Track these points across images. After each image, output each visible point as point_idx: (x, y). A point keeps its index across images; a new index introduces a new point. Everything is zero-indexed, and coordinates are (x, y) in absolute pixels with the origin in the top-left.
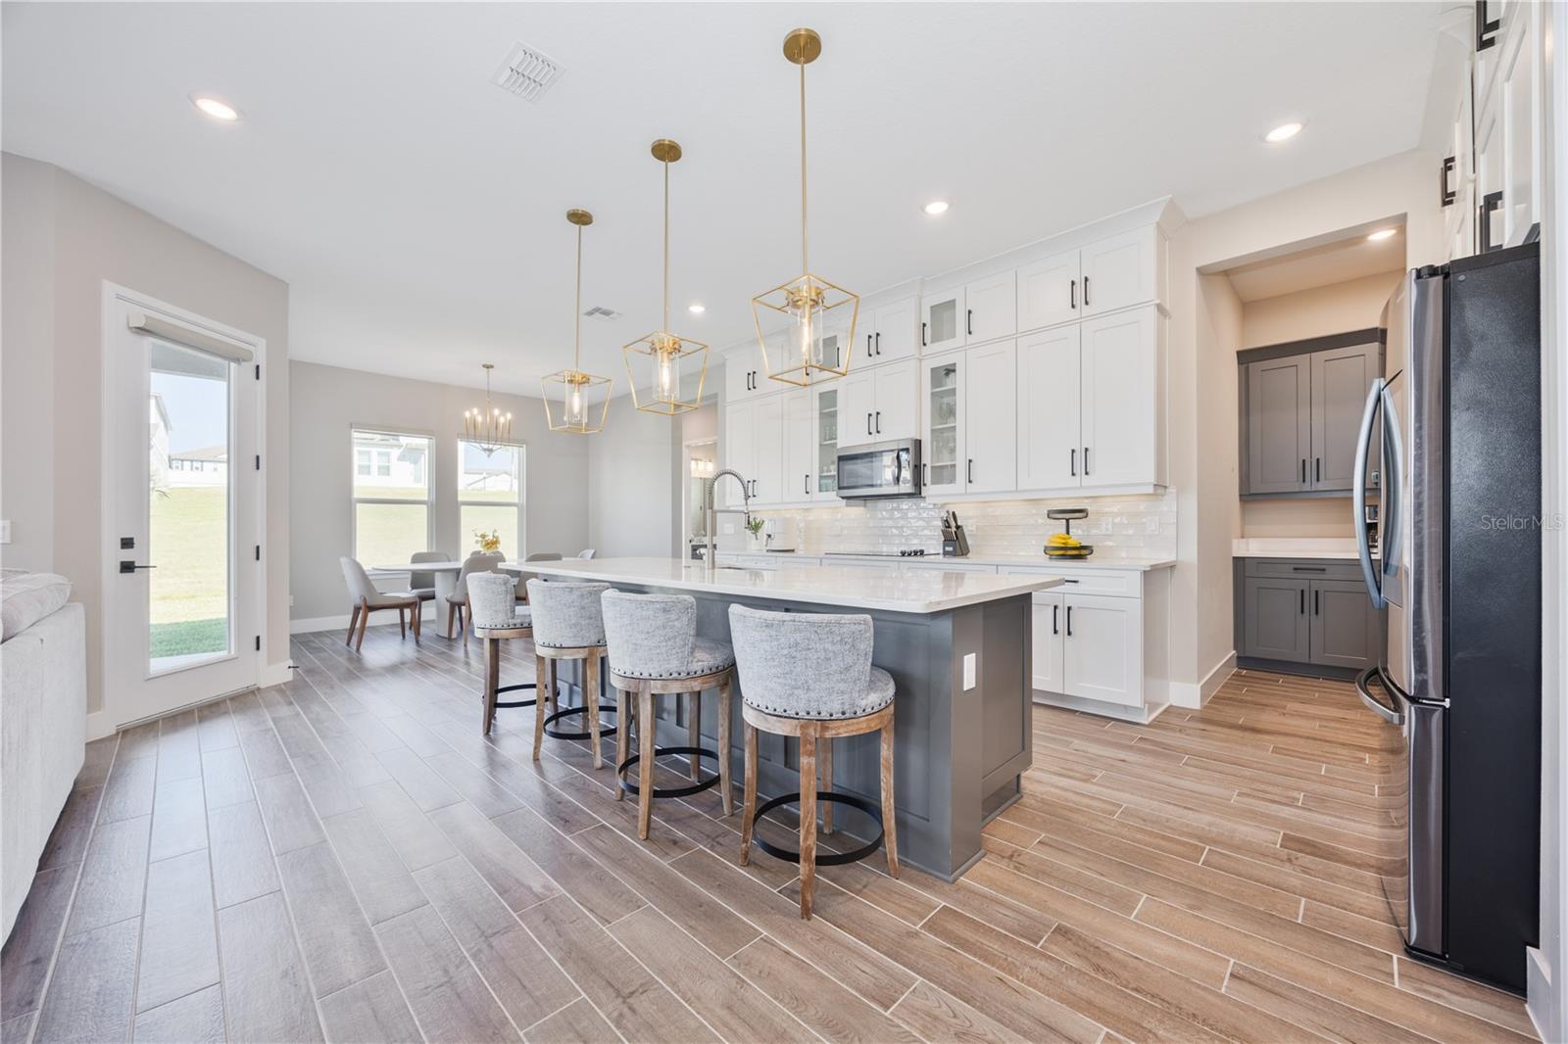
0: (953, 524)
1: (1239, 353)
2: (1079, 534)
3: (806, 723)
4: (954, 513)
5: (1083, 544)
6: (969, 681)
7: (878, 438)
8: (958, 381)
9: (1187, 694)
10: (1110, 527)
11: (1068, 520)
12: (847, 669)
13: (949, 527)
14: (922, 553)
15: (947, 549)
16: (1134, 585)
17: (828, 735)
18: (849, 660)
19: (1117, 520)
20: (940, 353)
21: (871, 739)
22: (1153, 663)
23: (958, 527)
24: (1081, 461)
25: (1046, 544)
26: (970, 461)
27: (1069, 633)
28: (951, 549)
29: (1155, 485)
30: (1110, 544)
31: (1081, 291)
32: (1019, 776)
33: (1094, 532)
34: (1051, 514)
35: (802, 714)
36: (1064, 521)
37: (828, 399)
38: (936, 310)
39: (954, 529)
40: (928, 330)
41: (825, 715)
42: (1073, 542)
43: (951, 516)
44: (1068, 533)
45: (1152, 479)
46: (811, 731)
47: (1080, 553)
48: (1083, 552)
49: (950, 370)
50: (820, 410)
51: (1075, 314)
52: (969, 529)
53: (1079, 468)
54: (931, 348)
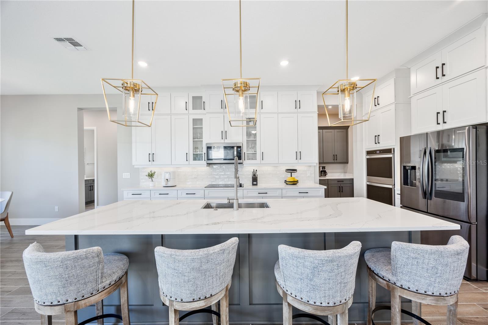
2: (294, 177)
4: (256, 171)
5: (295, 180)
7: (226, 141)
8: (257, 124)
10: (298, 174)
11: (291, 173)
15: (254, 183)
19: (300, 172)
20: (249, 113)
24: (299, 155)
26: (263, 153)
29: (317, 163)
31: (298, 104)
34: (286, 171)
37: (197, 123)
44: (291, 176)
48: (296, 183)
50: (194, 125)
51: (296, 110)
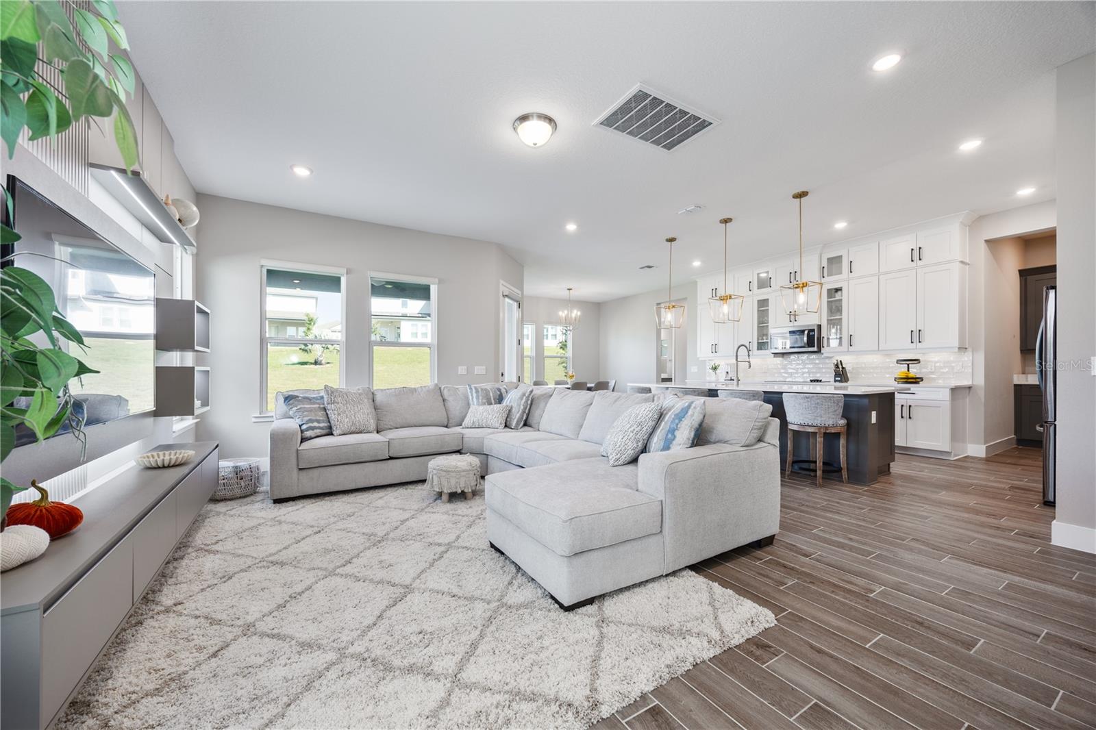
0: (840, 366)
1: (1020, 271)
2: (914, 371)
3: (820, 428)
4: (841, 361)
5: (918, 376)
6: (874, 420)
7: (796, 324)
8: (844, 296)
9: (977, 450)
10: (933, 368)
11: (908, 365)
12: (835, 411)
13: (838, 368)
14: (820, 381)
15: (837, 379)
16: (946, 395)
17: (828, 431)
18: (836, 408)
19: (938, 364)
20: (832, 282)
21: (837, 435)
22: (956, 434)
23: (843, 368)
24: (917, 336)
25: (896, 376)
26: (851, 336)
27: (910, 418)
28: (839, 379)
29: (959, 348)
30: (933, 376)
31: (917, 255)
32: (889, 465)
33: (924, 370)
34: (898, 362)
35: (819, 425)
36: (906, 365)
37: (763, 303)
38: (830, 260)
39: (841, 369)
40: (825, 270)
41: (827, 425)
42: (911, 375)
43: (839, 363)
44: (908, 370)
45: (957, 344)
46: (822, 430)
47: (916, 381)
48: (919, 380)
49: (838, 290)
50: (758, 308)
51: (913, 264)
52: (848, 368)
53: (916, 339)
54: (827, 279)
